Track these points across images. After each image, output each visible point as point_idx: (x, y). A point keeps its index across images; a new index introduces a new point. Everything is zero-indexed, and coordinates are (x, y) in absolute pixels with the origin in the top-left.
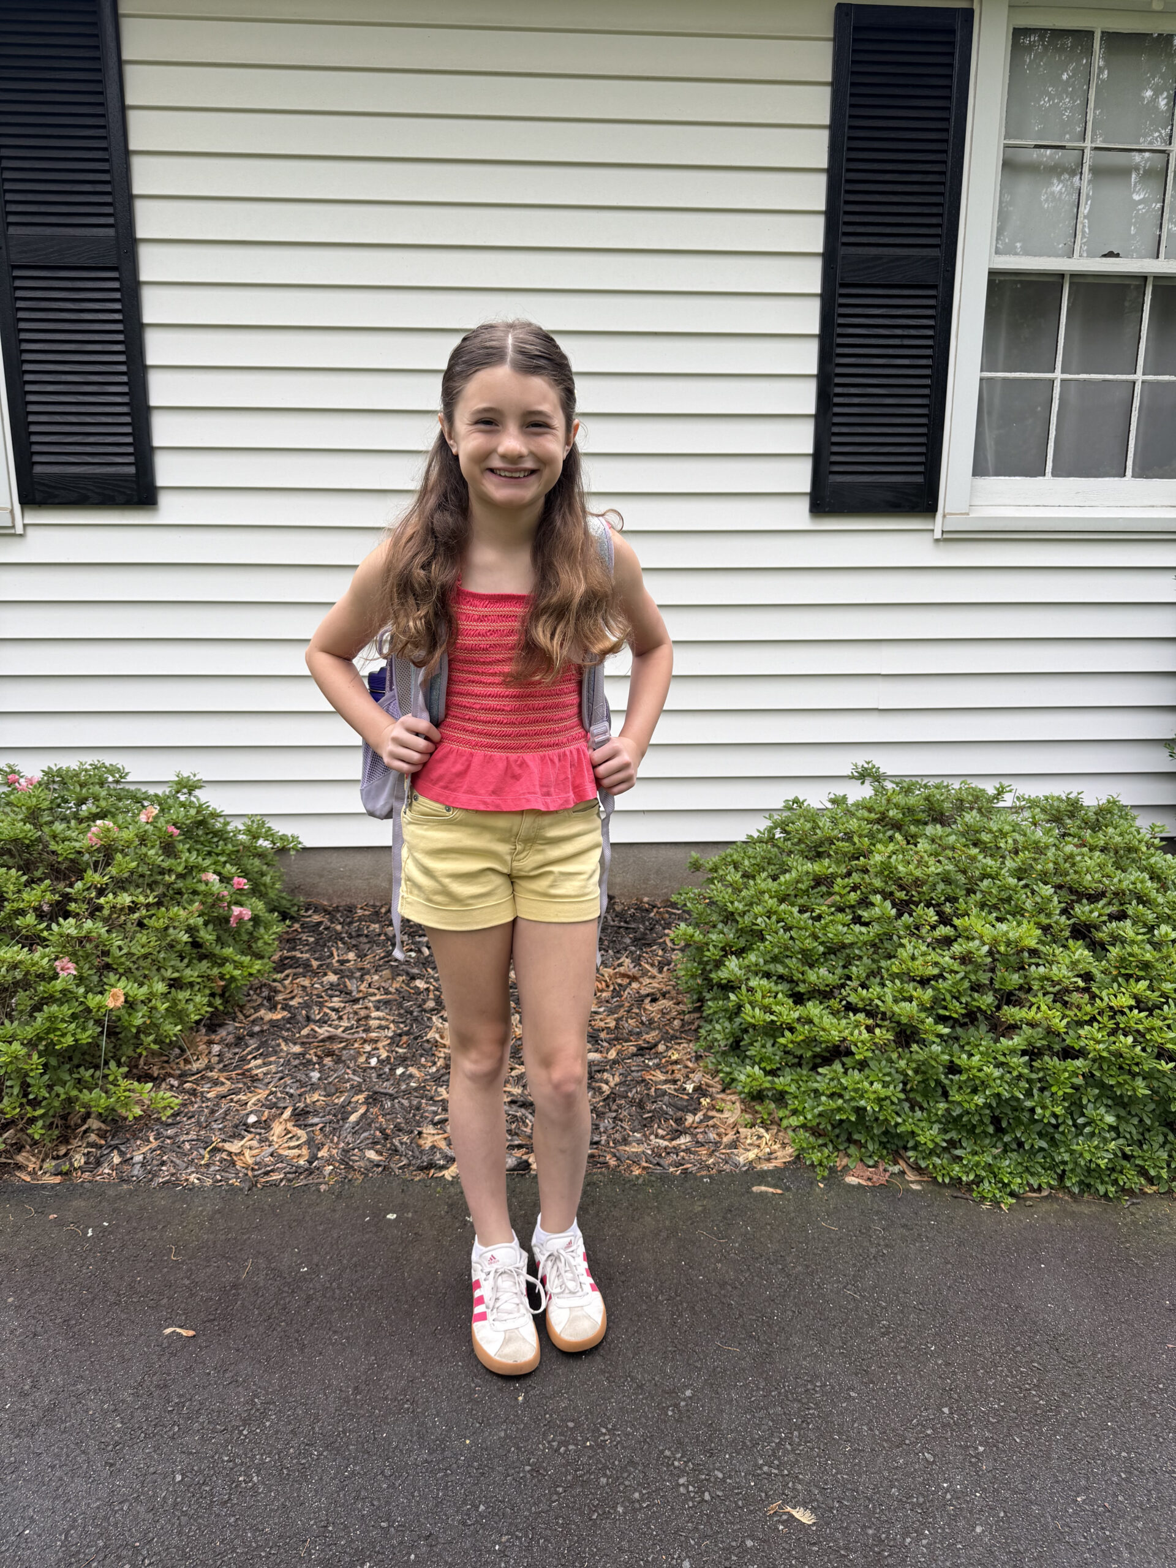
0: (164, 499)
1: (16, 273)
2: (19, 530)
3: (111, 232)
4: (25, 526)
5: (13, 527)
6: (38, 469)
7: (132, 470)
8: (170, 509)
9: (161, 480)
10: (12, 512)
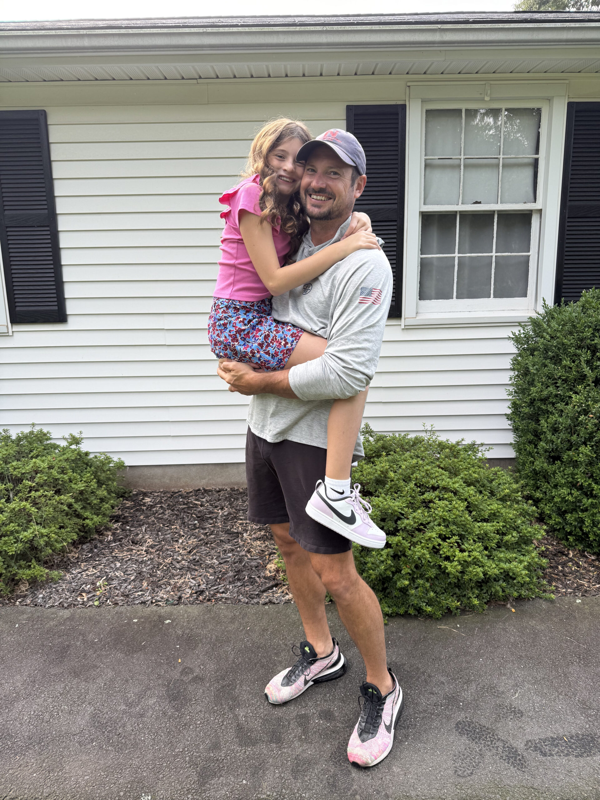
0: (70, 319)
1: (8, 229)
2: (10, 334)
3: (46, 211)
4: (13, 332)
5: (8, 332)
6: (18, 309)
7: (56, 308)
8: (72, 323)
9: (68, 312)
10: (7, 326)
